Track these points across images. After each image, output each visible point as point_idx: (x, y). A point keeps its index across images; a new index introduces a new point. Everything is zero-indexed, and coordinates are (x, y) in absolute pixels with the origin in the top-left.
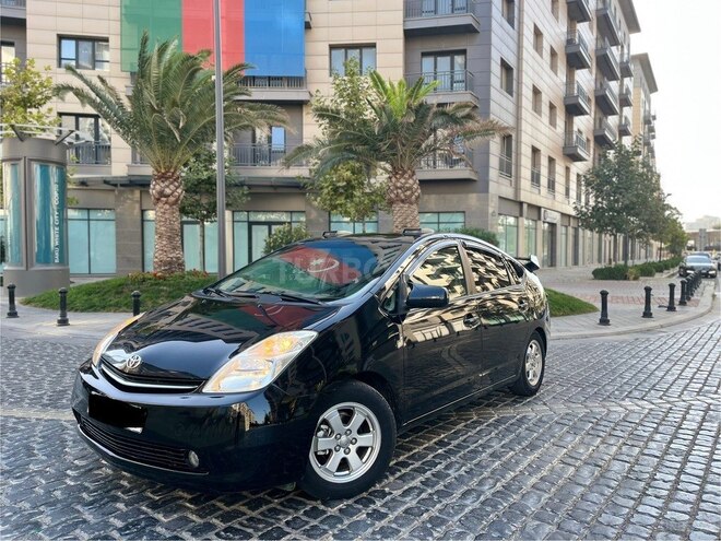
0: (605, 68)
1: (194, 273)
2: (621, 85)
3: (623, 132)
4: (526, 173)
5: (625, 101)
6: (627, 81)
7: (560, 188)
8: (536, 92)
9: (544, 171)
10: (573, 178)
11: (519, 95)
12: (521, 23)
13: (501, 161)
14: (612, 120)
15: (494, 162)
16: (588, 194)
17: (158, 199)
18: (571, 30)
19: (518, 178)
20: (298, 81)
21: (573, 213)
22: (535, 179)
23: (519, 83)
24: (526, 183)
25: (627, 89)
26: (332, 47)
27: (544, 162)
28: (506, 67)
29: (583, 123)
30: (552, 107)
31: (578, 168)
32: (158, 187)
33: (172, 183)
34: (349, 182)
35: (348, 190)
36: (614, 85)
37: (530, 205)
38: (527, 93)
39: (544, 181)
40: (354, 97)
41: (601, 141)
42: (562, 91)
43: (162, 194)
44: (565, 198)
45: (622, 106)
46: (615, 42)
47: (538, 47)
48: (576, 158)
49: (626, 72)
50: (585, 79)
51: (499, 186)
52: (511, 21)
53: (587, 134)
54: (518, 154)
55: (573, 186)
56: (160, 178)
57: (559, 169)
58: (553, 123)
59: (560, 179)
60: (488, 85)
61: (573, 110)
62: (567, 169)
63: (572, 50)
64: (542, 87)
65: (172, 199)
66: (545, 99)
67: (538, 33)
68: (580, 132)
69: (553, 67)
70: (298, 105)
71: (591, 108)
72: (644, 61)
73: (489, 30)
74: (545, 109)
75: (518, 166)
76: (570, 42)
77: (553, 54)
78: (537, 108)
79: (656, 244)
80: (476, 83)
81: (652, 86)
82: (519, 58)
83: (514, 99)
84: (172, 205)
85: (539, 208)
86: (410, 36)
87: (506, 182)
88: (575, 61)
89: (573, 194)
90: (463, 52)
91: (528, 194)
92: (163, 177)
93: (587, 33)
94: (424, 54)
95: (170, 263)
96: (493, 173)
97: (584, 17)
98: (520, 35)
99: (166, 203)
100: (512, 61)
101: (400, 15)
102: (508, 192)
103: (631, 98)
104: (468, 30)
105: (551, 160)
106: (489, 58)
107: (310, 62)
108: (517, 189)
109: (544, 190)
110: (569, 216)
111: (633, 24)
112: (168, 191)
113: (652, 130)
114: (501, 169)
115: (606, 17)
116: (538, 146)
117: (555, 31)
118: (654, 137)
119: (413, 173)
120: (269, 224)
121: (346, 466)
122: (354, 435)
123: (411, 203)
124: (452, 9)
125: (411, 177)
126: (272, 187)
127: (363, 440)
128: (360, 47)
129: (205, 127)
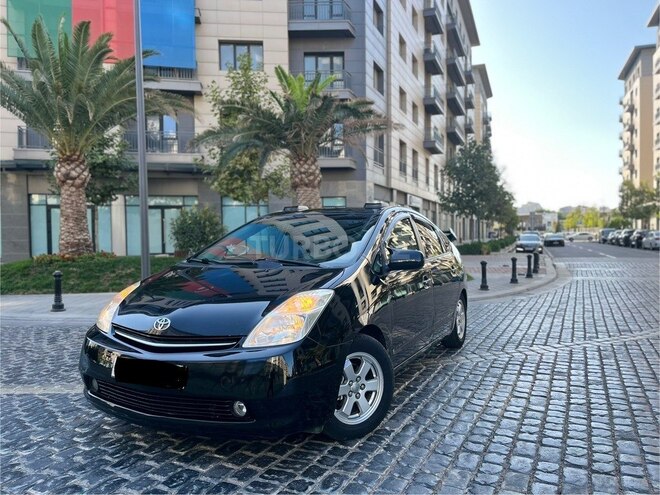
0: (454, 76)
1: (104, 255)
2: (466, 91)
3: (468, 130)
4: (395, 163)
5: (469, 105)
6: (470, 87)
7: (422, 177)
8: (402, 93)
9: (409, 162)
10: (432, 168)
11: (389, 95)
12: (388, 32)
13: (375, 152)
14: (460, 120)
15: (370, 153)
16: (443, 180)
17: (64, 182)
18: (428, 41)
19: (389, 168)
20: (189, 73)
21: (436, 198)
22: (403, 168)
23: (389, 84)
24: (395, 172)
25: (471, 96)
26: (221, 43)
27: (409, 154)
28: (377, 69)
29: (438, 121)
30: (414, 106)
31: (435, 159)
32: (63, 170)
33: (78, 166)
34: (246, 167)
35: (245, 174)
36: (460, 89)
37: (399, 192)
38: (395, 93)
39: (409, 170)
40: (249, 88)
41: (453, 139)
42: (421, 93)
43: (67, 176)
44: (428, 184)
45: (467, 108)
46: (461, 53)
47: (402, 54)
48: (433, 151)
49: (470, 80)
50: (439, 83)
51: (374, 175)
52: (380, 29)
53: (442, 132)
54: (389, 147)
55: (432, 175)
56: (65, 160)
57: (421, 160)
58: (415, 120)
59: (421, 169)
60: (363, 84)
61: (431, 110)
62: (427, 160)
63: (429, 58)
64: (406, 88)
65: (78, 181)
66: (409, 99)
67: (402, 42)
68: (435, 128)
69: (415, 71)
70: (191, 95)
71: (443, 108)
72: (482, 70)
73: (363, 36)
74: (409, 108)
75: (389, 157)
76: (427, 51)
77: (414, 61)
78: (403, 107)
79: (497, 225)
80: (354, 82)
81: (489, 94)
82: (388, 62)
83: (384, 98)
84: (78, 187)
85: (405, 194)
86: (294, 36)
87: (380, 171)
88: (431, 68)
89: (432, 182)
90: (341, 54)
91: (397, 183)
92: (68, 160)
93: (439, 43)
94: (307, 54)
95: (78, 245)
96: (370, 162)
97: (438, 31)
98: (388, 42)
99: (72, 185)
100: (382, 65)
101: (285, 17)
102: (382, 180)
103: (474, 101)
104: (345, 35)
105: (415, 153)
106: (363, 60)
107: (200, 55)
108: (388, 177)
109: (409, 178)
110: (429, 201)
111: (475, 40)
112: (74, 174)
113: (489, 129)
114: (375, 159)
115: (454, 31)
116: (405, 140)
117: (416, 41)
118: (490, 135)
119: (315, 160)
120: (162, 208)
121: (356, 409)
122: (363, 381)
123: (314, 187)
124: (331, 15)
125: (313, 163)
126: (165, 172)
127: (370, 385)
128: (248, 44)
129: (112, 111)
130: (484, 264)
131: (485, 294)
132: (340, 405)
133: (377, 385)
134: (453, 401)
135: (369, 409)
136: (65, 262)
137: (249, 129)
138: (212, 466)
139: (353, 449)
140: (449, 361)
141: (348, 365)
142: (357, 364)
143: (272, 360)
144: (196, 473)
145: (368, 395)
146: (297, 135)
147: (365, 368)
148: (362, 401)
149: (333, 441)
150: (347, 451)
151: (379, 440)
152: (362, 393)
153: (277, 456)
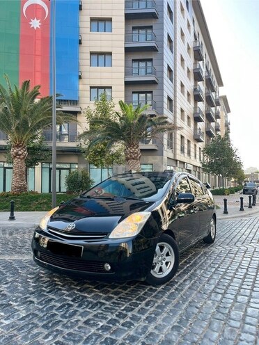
0: (210, 102)
1: (32, 192)
2: (216, 109)
3: (217, 130)
4: (178, 147)
5: (218, 117)
6: (218, 107)
7: (192, 154)
8: (182, 111)
9: (186, 146)
10: (198, 149)
11: (175, 112)
12: (175, 81)
13: (168, 141)
14: (213, 124)
15: (165, 142)
16: (204, 155)
17: (15, 157)
18: (195, 85)
19: (175, 149)
20: (75, 103)
21: (200, 165)
22: (182, 150)
23: (175, 107)
24: (178, 151)
25: (219, 112)
26: (91, 87)
27: (186, 142)
28: (169, 100)
29: (201, 125)
30: (189, 118)
31: (200, 145)
32: (15, 151)
33: (22, 149)
34: (102, 149)
35: (102, 153)
36: (213, 109)
37: (180, 161)
38: (179, 111)
39: (186, 151)
40: (105, 110)
41: (209, 134)
42: (192, 111)
43: (17, 154)
44: (195, 158)
45: (216, 118)
46: (213, 91)
47: (182, 91)
48: (199, 141)
49: (218, 104)
50: (202, 106)
51: (167, 153)
52: (171, 80)
53: (203, 130)
54: (175, 139)
55: (198, 153)
56: (16, 146)
57: (192, 145)
58: (189, 125)
59: (192, 150)
60: (162, 107)
61: (197, 119)
62: (195, 145)
63: (196, 93)
64: (184, 109)
65: (22, 156)
66: (186, 114)
67: (182, 86)
68: (200, 129)
69: (189, 100)
70: (76, 113)
71: (204, 119)
72: (225, 99)
73: (163, 83)
74: (186, 119)
75: (175, 144)
76: (195, 90)
77: (189, 95)
78: (182, 118)
79: (233, 180)
80: (157, 106)
81: (228, 110)
82: (175, 96)
83: (173, 114)
84: (21, 159)
85: (184, 163)
86: (127, 84)
87: (170, 151)
88: (197, 98)
89: (198, 157)
90: (151, 92)
91: (180, 157)
92: (18, 146)
93: (202, 86)
94: (133, 93)
95: (20, 187)
96: (166, 147)
97: (201, 79)
98: (175, 86)
99: (19, 158)
100: (172, 97)
101: (123, 74)
102: (171, 156)
103: (221, 115)
104: (153, 83)
105: (189, 141)
106: (163, 95)
107: (81, 94)
108: (175, 154)
109: (186, 155)
110: (196, 167)
111: (220, 83)
112: (20, 153)
113: (228, 129)
114: (168, 145)
115: (210, 79)
116: (183, 135)
117: (189, 85)
118: (229, 132)
119: (138, 146)
120: (60, 169)
121: (161, 270)
122: (165, 256)
123: (137, 160)
124: (146, 73)
125: (137, 148)
126: (62, 151)
127: (168, 259)
128: (104, 88)
129: (39, 122)
130: (225, 200)
131: (226, 216)
132: (153, 267)
133: (171, 259)
134: (209, 269)
135: (167, 270)
136: (14, 196)
137: (105, 131)
138: (93, 294)
139: (159, 289)
140: (206, 250)
141: (158, 248)
142: (162, 248)
143: (122, 245)
144: (86, 297)
145: (167, 263)
146: (129, 134)
147: (165, 250)
148: (164, 266)
149: (149, 285)
150: (156, 290)
151: (172, 286)
152: (164, 262)
153: (123, 291)
